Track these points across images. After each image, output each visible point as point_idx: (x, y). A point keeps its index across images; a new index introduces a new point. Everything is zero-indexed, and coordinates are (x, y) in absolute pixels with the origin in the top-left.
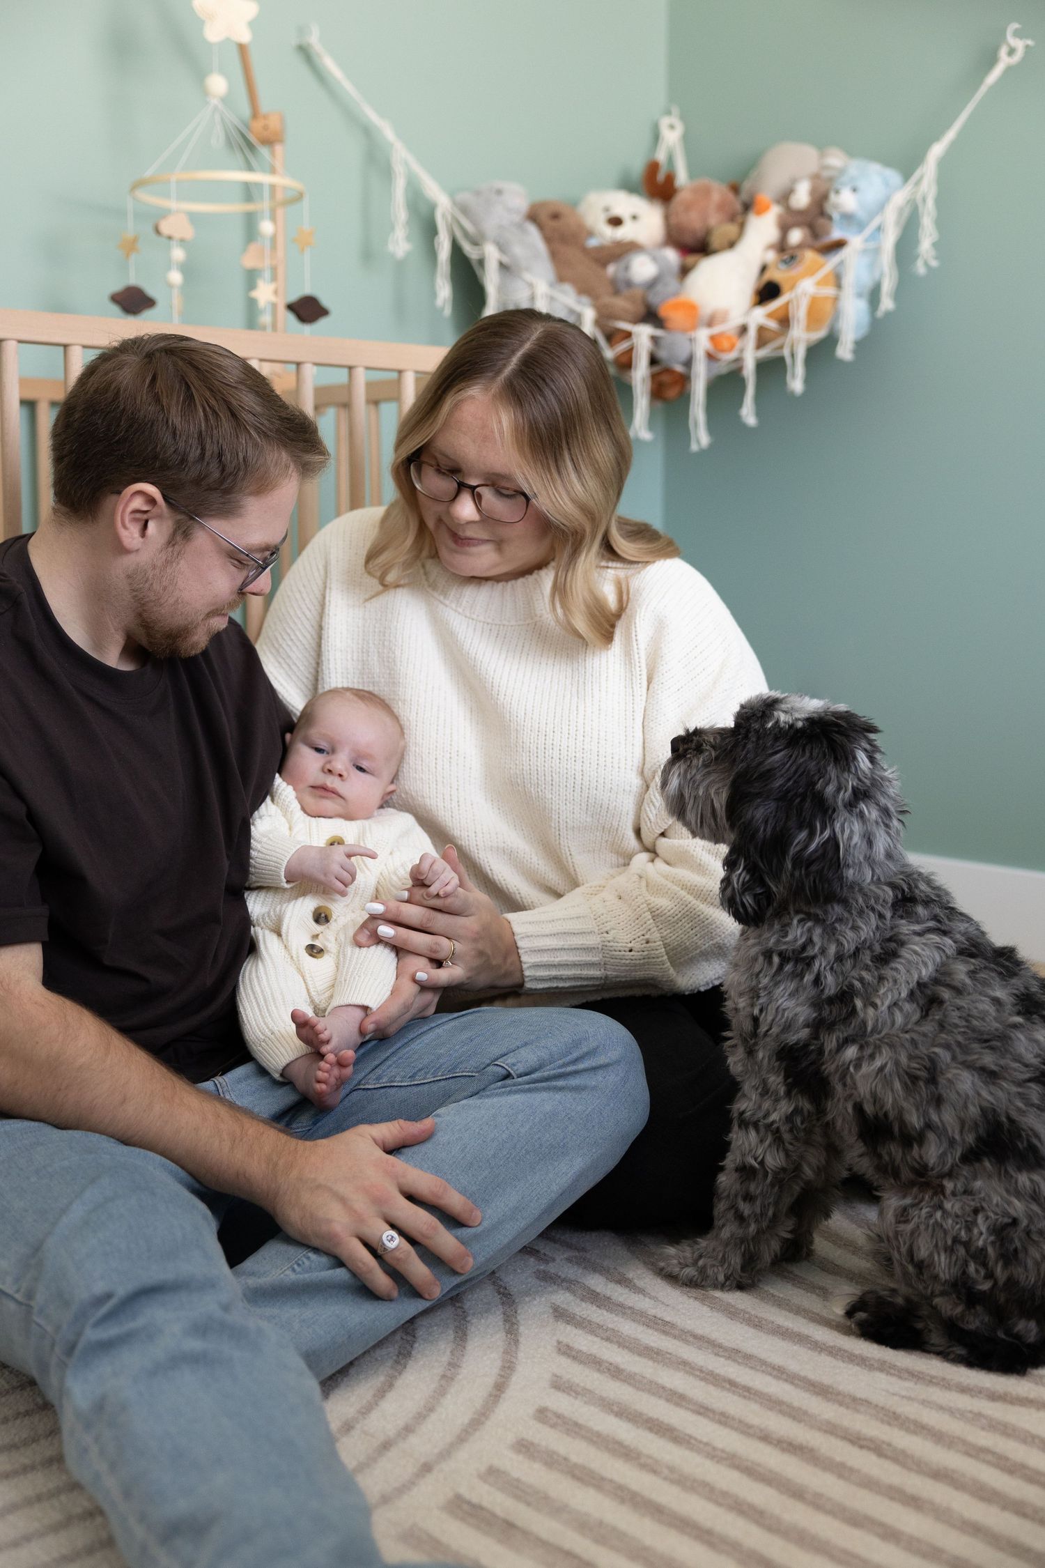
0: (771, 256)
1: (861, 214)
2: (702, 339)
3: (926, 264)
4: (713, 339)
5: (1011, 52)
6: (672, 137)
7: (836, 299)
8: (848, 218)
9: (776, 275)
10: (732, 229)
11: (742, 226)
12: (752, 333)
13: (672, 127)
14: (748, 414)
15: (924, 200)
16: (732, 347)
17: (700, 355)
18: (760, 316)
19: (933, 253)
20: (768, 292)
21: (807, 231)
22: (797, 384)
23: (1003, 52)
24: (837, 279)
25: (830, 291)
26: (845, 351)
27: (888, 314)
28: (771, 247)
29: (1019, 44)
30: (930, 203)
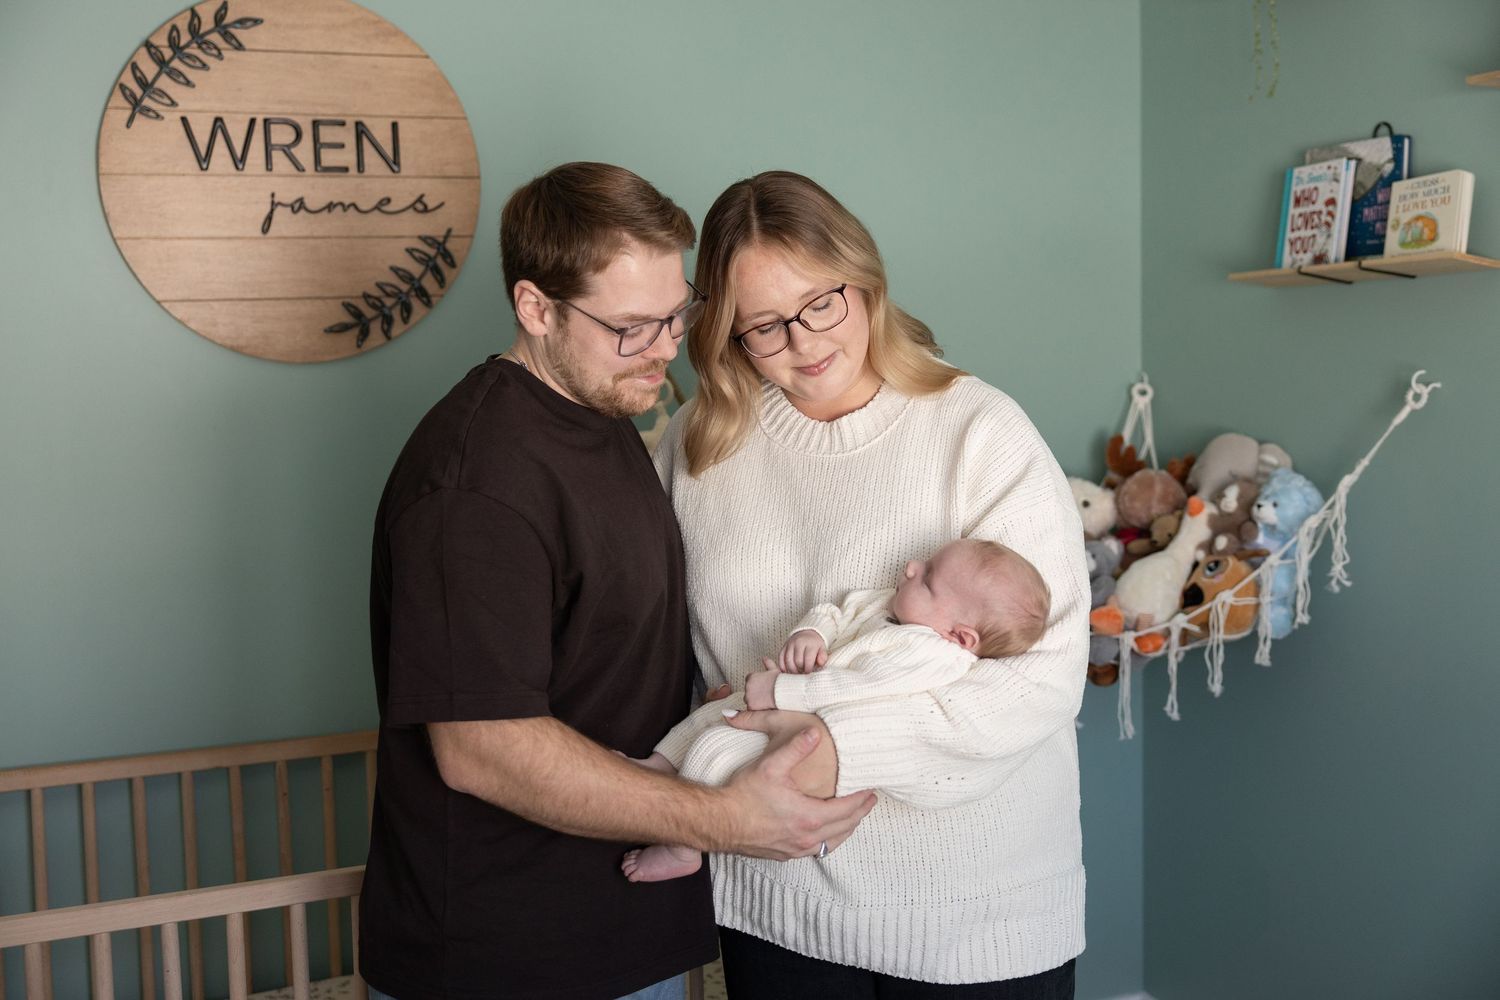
0: (1201, 555)
1: (1281, 527)
2: (1128, 640)
3: (1339, 582)
4: (1137, 640)
5: (1417, 397)
6: (1142, 403)
7: (1258, 606)
8: (1271, 529)
9: (1203, 580)
10: (1172, 520)
11: (1180, 519)
12: (1175, 637)
13: (1143, 393)
14: (1172, 710)
15: (1336, 526)
16: (1157, 648)
17: (1126, 655)
18: (1182, 621)
19: (1345, 575)
20: (1192, 597)
21: (1234, 538)
22: (1216, 688)
23: (1410, 396)
24: (1257, 588)
25: (1251, 601)
26: (1263, 656)
27: (1302, 626)
28: (1201, 546)
29: (1425, 391)
30: (1341, 529)
